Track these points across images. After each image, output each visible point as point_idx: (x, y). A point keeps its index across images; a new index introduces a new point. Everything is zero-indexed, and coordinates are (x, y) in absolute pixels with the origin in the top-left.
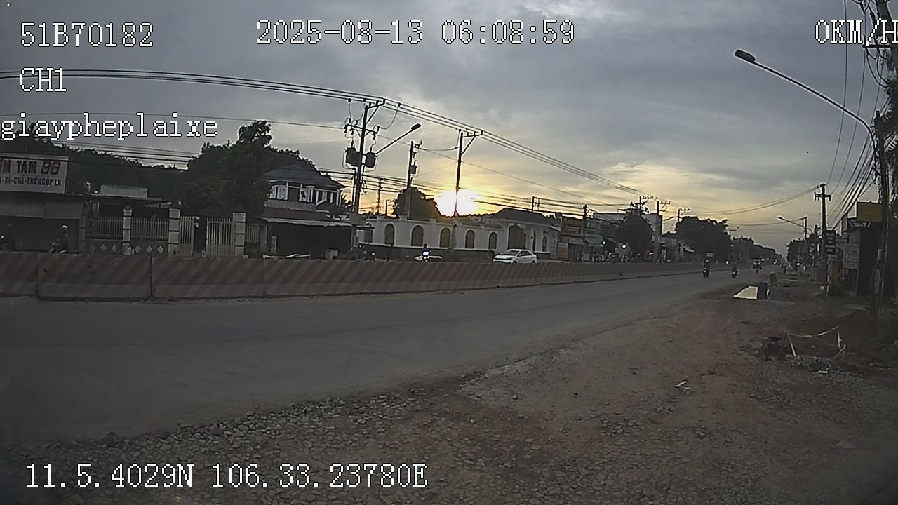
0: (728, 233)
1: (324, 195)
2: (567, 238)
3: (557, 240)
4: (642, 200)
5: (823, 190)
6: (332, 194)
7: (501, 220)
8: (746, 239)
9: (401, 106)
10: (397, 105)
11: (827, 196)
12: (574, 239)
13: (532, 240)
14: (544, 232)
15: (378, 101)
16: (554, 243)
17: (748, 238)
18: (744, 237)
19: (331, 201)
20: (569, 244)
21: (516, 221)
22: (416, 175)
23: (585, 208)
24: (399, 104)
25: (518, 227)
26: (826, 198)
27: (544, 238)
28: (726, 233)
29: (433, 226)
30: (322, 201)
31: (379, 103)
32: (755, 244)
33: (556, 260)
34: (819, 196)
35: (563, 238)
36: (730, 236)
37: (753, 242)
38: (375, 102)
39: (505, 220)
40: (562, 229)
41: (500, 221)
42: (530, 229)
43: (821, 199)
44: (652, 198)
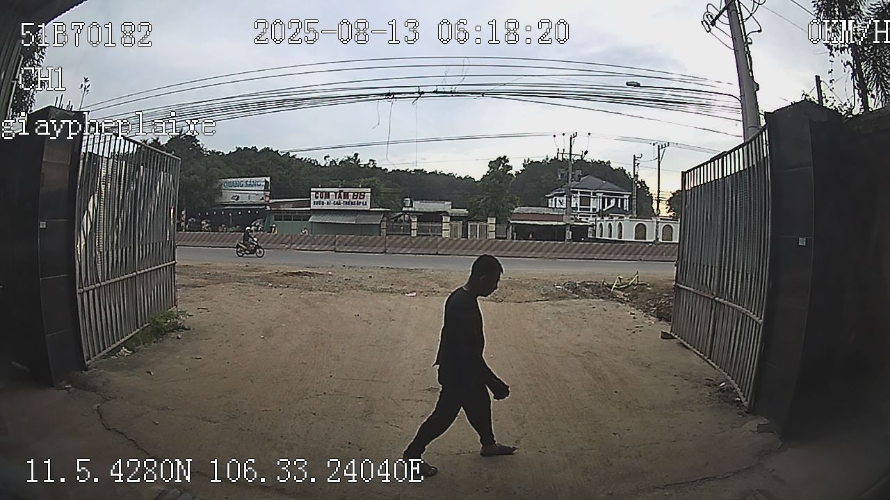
1: (613, 201)
6: (619, 200)
19: (619, 206)
30: (610, 207)
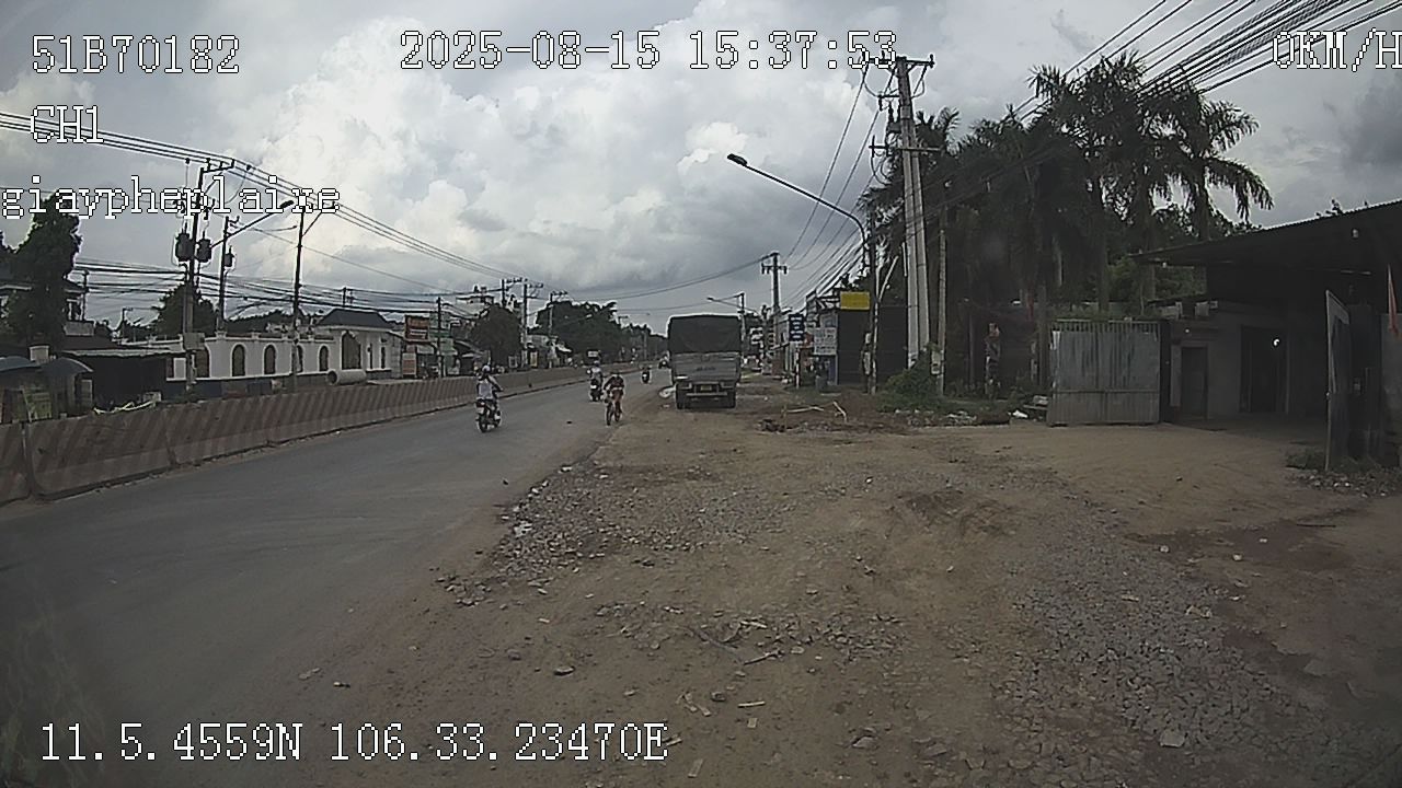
0: (617, 322)
2: (413, 346)
3: (399, 350)
4: (506, 285)
5: (775, 261)
7: (332, 327)
8: (638, 327)
9: (251, 170)
10: (245, 168)
11: (780, 268)
12: (421, 347)
13: (369, 354)
14: (383, 341)
15: (222, 162)
16: (396, 355)
17: (642, 326)
18: (634, 325)
20: (418, 355)
21: (347, 327)
22: (232, 268)
23: (438, 301)
24: (249, 167)
25: (351, 336)
26: (779, 271)
27: (383, 349)
28: (614, 322)
29: (256, 343)
31: (224, 166)
32: (652, 333)
33: (400, 378)
34: (769, 268)
35: (408, 346)
36: (620, 325)
37: (649, 331)
38: (218, 164)
39: (337, 327)
40: (406, 336)
41: (330, 330)
42: (365, 337)
43: (771, 273)
44: (520, 281)
